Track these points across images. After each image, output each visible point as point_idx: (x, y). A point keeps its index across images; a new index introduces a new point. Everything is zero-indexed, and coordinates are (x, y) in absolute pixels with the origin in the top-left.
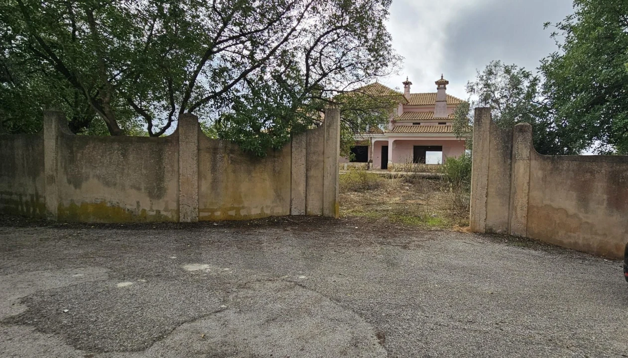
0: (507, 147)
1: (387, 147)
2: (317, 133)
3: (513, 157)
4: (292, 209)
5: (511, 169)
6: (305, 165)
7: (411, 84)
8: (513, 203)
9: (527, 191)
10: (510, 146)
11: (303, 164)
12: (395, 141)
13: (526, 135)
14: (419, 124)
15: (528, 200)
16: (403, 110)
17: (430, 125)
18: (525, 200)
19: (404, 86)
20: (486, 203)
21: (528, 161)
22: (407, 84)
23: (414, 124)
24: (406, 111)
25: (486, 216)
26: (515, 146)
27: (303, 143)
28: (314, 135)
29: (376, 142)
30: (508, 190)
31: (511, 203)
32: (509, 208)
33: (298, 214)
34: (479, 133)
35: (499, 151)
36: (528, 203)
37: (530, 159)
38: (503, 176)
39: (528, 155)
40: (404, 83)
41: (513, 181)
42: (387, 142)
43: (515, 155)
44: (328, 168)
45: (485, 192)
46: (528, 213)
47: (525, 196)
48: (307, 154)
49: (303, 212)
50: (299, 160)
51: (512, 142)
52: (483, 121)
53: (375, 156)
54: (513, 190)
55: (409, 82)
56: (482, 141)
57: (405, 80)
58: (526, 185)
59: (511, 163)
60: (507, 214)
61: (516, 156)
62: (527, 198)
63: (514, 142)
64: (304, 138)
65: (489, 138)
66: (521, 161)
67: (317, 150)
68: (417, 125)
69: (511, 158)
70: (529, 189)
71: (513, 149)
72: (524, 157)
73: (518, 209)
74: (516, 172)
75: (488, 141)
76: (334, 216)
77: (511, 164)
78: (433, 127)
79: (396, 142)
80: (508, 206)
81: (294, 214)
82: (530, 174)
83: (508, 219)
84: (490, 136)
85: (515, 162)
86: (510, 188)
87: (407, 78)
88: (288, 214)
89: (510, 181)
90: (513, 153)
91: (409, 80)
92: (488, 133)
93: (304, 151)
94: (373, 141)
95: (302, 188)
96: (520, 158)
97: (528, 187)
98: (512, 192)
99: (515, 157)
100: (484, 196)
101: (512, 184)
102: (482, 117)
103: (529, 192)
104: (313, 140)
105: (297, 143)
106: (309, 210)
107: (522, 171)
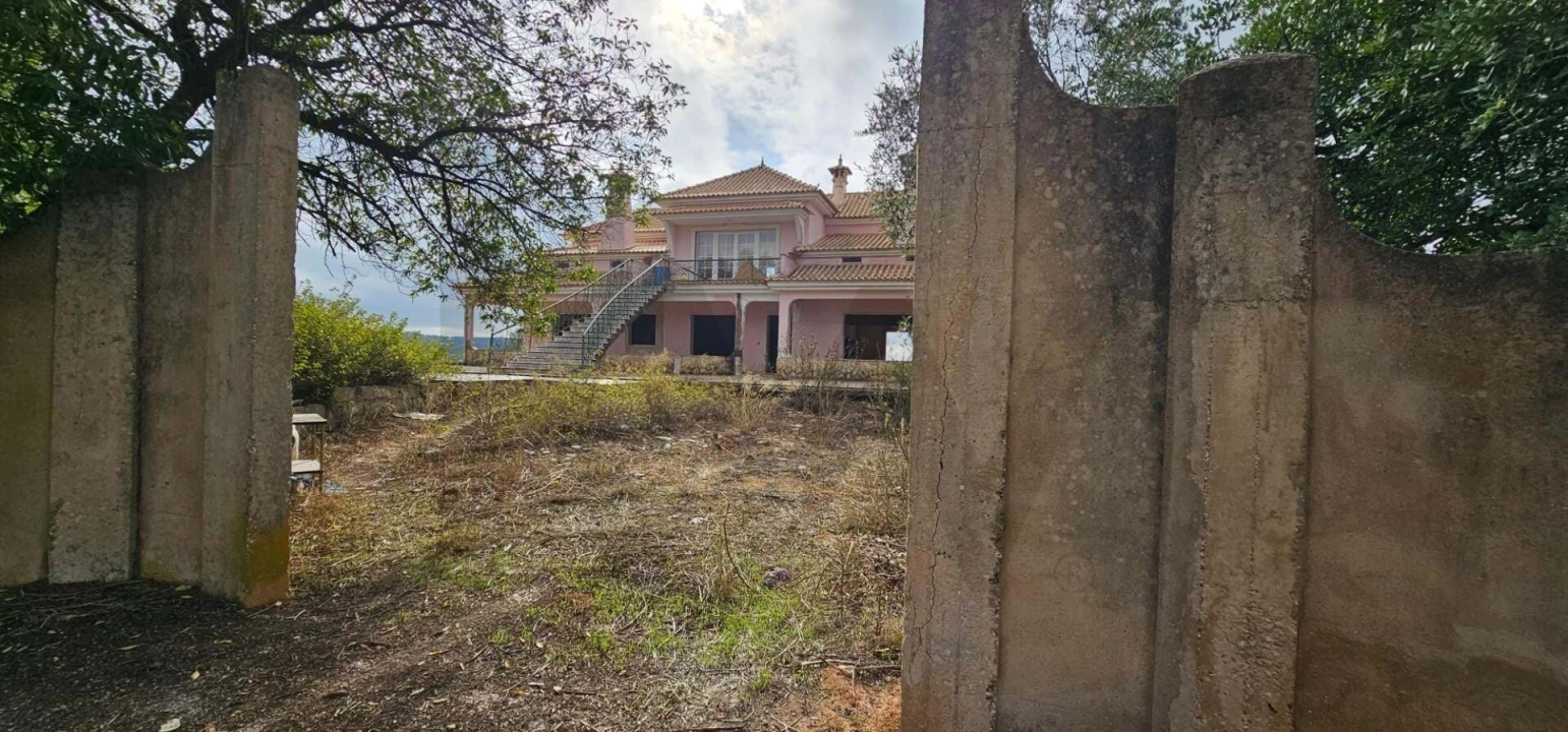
0: (1134, 220)
1: (777, 317)
2: (187, 192)
3: (1177, 286)
4: (53, 554)
5: (1161, 368)
6: (130, 340)
7: (850, 173)
8: (1182, 600)
9: (1292, 525)
10: (1149, 214)
11: (118, 339)
12: (798, 303)
13: (1276, 128)
14: (859, 259)
15: (1302, 589)
16: (825, 231)
17: (884, 264)
18: (1279, 586)
19: (831, 177)
20: (996, 579)
21: (1296, 310)
22: (840, 172)
23: (845, 260)
24: (833, 231)
25: (1000, 662)
26: (1192, 210)
27: (122, 236)
28: (176, 200)
29: (752, 305)
30: (1145, 505)
31: (1166, 597)
32: (1153, 626)
33: (88, 577)
34: (949, 139)
35: (1083, 250)
36: (1300, 615)
37: (1310, 296)
38: (1110, 412)
39: (1297, 267)
40: (832, 171)
41: (1177, 446)
42: (776, 305)
43: (1193, 274)
44: (222, 358)
45: (991, 510)
46: (1299, 686)
47: (1275, 561)
48: (143, 293)
49: (117, 569)
50: (98, 318)
51: (1169, 190)
52: (973, 63)
53: (749, 339)
54: (1178, 511)
55: (844, 168)
56: (966, 188)
57: (835, 164)
58: (1278, 478)
59: (1163, 325)
60: (1135, 665)
61: (1201, 281)
62: (1291, 580)
63: (1182, 189)
64: (125, 217)
65: (1009, 165)
66: (1241, 311)
67: (186, 270)
68: (854, 264)
69: (1161, 297)
70: (1307, 510)
71: (1179, 235)
72: (1258, 281)
73: (1221, 645)
74: (1198, 384)
75: (1009, 186)
76: (241, 594)
77: (1160, 336)
78: (892, 267)
79: (798, 305)
80: (1141, 611)
81: (66, 579)
82: (1311, 403)
83: (1148, 696)
84: (1018, 157)
85: (1194, 320)
86: (1160, 493)
87: (841, 160)
88: (33, 575)
89: (1161, 444)
90: (1179, 257)
91: (844, 164)
92: (1007, 137)
93: (127, 276)
94: (744, 303)
95: (110, 451)
96: (1230, 289)
97: (1295, 495)
98: (1170, 520)
99: (1194, 288)
100: (986, 539)
101: (1175, 465)
102: (969, 40)
103: (1304, 533)
104: (169, 222)
105: (83, 235)
106: (149, 556)
107: (1245, 375)
